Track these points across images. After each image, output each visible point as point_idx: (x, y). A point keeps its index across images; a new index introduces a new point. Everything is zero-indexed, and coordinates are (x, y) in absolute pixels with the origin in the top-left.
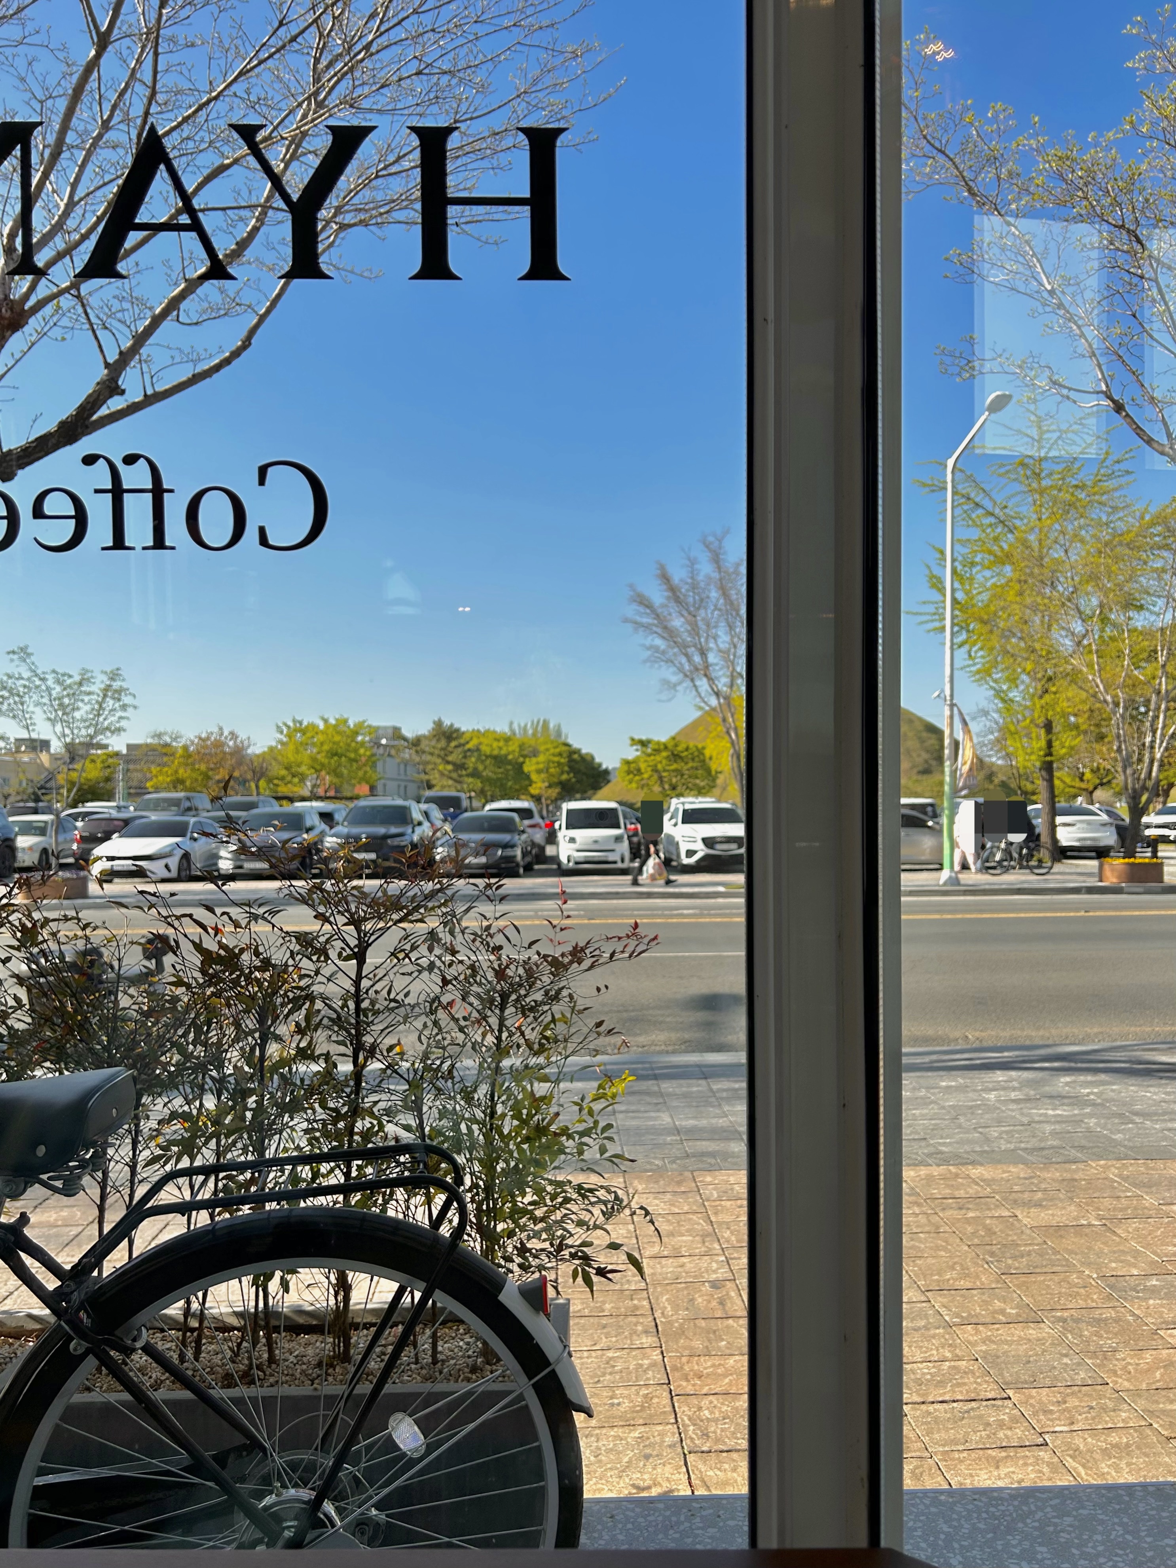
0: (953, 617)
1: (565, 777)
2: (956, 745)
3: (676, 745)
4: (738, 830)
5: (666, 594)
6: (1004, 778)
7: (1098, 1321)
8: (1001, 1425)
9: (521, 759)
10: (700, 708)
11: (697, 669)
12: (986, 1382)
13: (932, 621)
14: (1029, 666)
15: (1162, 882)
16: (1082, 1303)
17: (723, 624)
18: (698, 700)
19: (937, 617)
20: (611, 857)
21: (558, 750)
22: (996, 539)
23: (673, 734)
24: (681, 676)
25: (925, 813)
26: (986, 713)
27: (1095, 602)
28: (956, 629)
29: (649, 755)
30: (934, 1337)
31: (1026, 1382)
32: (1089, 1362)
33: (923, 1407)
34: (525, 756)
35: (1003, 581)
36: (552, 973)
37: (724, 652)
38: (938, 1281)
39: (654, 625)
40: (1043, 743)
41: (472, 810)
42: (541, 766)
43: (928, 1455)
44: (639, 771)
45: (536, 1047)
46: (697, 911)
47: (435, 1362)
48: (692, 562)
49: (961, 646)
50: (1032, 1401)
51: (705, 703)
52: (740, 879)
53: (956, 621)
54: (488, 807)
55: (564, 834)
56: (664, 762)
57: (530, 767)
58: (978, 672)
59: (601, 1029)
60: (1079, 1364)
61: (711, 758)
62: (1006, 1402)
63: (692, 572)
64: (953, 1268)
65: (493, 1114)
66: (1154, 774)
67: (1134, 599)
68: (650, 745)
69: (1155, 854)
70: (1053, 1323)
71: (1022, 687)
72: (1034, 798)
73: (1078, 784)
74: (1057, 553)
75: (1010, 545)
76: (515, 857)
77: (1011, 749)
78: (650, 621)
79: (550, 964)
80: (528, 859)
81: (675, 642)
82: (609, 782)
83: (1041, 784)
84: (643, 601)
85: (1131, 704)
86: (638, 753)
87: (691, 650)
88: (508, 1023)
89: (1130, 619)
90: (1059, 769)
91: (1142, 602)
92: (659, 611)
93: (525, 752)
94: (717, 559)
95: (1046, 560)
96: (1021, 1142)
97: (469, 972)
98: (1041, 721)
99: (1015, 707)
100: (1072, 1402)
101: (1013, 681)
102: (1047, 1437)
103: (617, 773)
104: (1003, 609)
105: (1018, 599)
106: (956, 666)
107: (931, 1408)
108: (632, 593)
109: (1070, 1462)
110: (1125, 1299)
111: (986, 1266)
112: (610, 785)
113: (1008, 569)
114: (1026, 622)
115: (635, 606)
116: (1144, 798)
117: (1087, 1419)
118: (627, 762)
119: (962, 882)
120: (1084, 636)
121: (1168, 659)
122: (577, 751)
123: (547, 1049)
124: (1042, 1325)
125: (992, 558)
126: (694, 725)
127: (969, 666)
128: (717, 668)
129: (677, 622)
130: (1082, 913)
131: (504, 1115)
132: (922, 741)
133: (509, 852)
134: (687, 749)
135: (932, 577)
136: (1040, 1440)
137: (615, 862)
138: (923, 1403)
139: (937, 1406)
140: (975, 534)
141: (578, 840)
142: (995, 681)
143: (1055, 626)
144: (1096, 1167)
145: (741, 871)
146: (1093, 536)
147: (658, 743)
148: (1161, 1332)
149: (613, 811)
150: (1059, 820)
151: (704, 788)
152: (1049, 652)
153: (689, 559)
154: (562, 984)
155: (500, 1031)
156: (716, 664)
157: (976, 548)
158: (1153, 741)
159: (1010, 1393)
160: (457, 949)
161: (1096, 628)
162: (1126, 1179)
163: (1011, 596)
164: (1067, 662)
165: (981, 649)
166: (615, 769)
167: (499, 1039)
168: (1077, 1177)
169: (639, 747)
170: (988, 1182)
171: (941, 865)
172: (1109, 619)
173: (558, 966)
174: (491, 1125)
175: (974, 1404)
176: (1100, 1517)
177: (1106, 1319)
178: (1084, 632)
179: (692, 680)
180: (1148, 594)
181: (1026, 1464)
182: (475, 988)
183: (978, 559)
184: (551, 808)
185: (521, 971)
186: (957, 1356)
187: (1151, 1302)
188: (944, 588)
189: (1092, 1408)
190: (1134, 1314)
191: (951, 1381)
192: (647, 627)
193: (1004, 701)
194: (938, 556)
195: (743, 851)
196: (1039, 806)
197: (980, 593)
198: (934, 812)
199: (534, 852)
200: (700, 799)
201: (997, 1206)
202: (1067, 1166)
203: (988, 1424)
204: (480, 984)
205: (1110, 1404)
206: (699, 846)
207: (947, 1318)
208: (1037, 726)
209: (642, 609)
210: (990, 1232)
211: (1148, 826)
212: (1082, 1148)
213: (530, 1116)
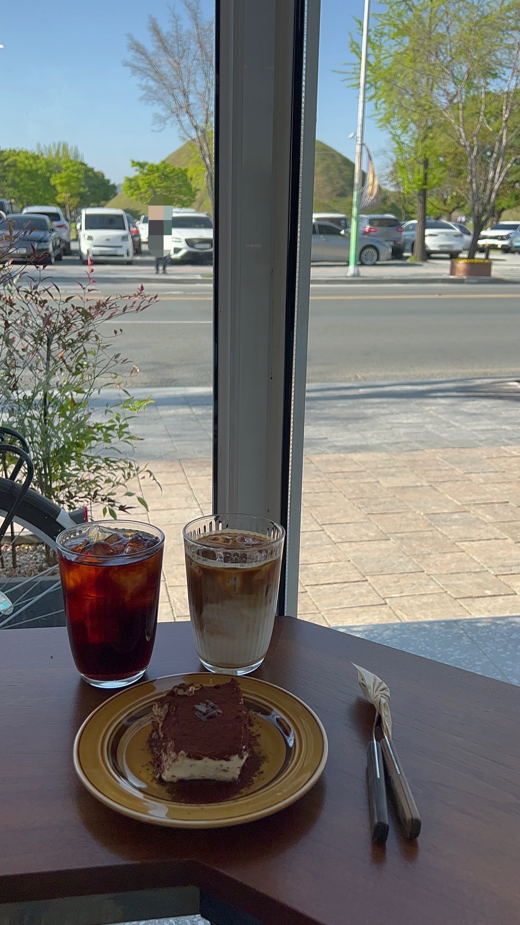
0: (366, 76)
1: (82, 190)
2: (364, 176)
3: (165, 168)
4: (208, 234)
5: (157, 44)
6: (394, 201)
7: (422, 539)
8: (361, 595)
9: (48, 174)
10: (184, 139)
11: (181, 107)
12: (354, 573)
13: (352, 79)
14: (416, 117)
15: (489, 276)
16: (413, 529)
17: (200, 72)
18: (182, 132)
19: (354, 76)
20: (119, 252)
21: (75, 168)
22: (400, 15)
23: (163, 159)
24: (169, 111)
25: (339, 224)
26: (385, 152)
27: (465, 69)
28: (368, 85)
29: (146, 175)
30: (325, 549)
31: (377, 572)
32: (414, 560)
33: (317, 587)
34: (51, 172)
35: (402, 50)
36: (83, 320)
37: (201, 95)
38: (329, 519)
39: (147, 69)
40: (421, 176)
41: (13, 213)
42: (64, 180)
43: (318, 612)
44: (138, 188)
45: (74, 370)
46: (182, 292)
47: (15, 566)
48: (176, 19)
49: (371, 99)
50: (380, 582)
51: (187, 134)
52: (210, 270)
53: (368, 80)
54: (25, 211)
55: (84, 233)
56: (157, 180)
57: (55, 180)
58: (381, 120)
59: (118, 359)
60: (408, 562)
61: (191, 179)
62: (365, 583)
63: (177, 27)
64: (339, 512)
65: (46, 414)
66: (492, 200)
67: (491, 69)
68: (147, 167)
69: (487, 257)
70: (395, 540)
71: (410, 133)
72: (413, 216)
73: (441, 205)
74: (441, 30)
75: (410, 20)
76: (47, 249)
77: (400, 180)
78: (145, 66)
79: (82, 314)
80: (58, 252)
81: (164, 85)
82: (116, 194)
83: (418, 205)
84: (139, 49)
85: (482, 149)
86: (137, 173)
87: (176, 92)
88: (53, 354)
89: (487, 84)
90: (431, 195)
91: (497, 72)
92: (152, 58)
93: (51, 169)
94: (195, 18)
95: (434, 34)
96: (385, 439)
97: (24, 318)
98: (421, 159)
99: (406, 149)
100: (402, 582)
101: (405, 129)
102: (387, 601)
103: (122, 188)
104: (402, 71)
105: (412, 65)
106: (366, 115)
107: (321, 587)
108: (130, 42)
109: (399, 612)
110: (439, 526)
111: (359, 510)
112: (117, 197)
113: (407, 39)
114: (416, 83)
115: (132, 53)
116: (484, 218)
117: (410, 590)
118: (130, 180)
119: (362, 274)
120: (455, 96)
121: (509, 115)
122: (92, 170)
123: (81, 372)
124: (389, 541)
125: (396, 30)
126: (179, 153)
127: (374, 115)
128: (196, 106)
129: (166, 69)
130: (437, 296)
131: (53, 414)
132: (341, 172)
133: (42, 246)
134: (173, 170)
135: (353, 43)
136: (383, 602)
137: (123, 256)
138: (317, 585)
139: (325, 586)
140: (385, 9)
141: (95, 238)
142: (393, 128)
143: (436, 86)
144: (429, 453)
145: (211, 264)
146: (467, 17)
147: (152, 166)
148: (457, 544)
149: (120, 217)
150: (428, 232)
151: (186, 202)
152: (430, 107)
153: (174, 16)
154: (90, 328)
155: (48, 359)
156: (195, 104)
157: (385, 21)
158: (494, 177)
159: (368, 578)
160: (14, 302)
161: (464, 90)
162: (446, 459)
163: (407, 63)
164: (442, 115)
165: (384, 102)
166: (120, 185)
167: (47, 365)
168: (417, 459)
169: (138, 168)
170: (363, 463)
171: (348, 262)
172: (472, 83)
173: (86, 315)
174: (45, 420)
175: (346, 585)
176: (414, 638)
177: (427, 537)
178: (455, 93)
179: (177, 115)
180: (501, 65)
181: (374, 615)
182: (29, 330)
183: (386, 31)
184: (73, 213)
185: (61, 318)
186: (338, 559)
187: (453, 527)
188: (361, 52)
189: (414, 584)
190: (442, 534)
191: (334, 572)
192: (142, 70)
193: (398, 143)
194: (359, 26)
195: (212, 250)
196: (415, 222)
197: (385, 58)
198: (346, 224)
199: (62, 246)
200: (184, 210)
201: (367, 477)
202: (412, 453)
203: (354, 595)
204: (32, 328)
205: (424, 582)
206: (183, 245)
207: (334, 539)
208: (418, 162)
209: (138, 56)
210: (363, 491)
211: (485, 237)
212: (422, 442)
213: (72, 415)
